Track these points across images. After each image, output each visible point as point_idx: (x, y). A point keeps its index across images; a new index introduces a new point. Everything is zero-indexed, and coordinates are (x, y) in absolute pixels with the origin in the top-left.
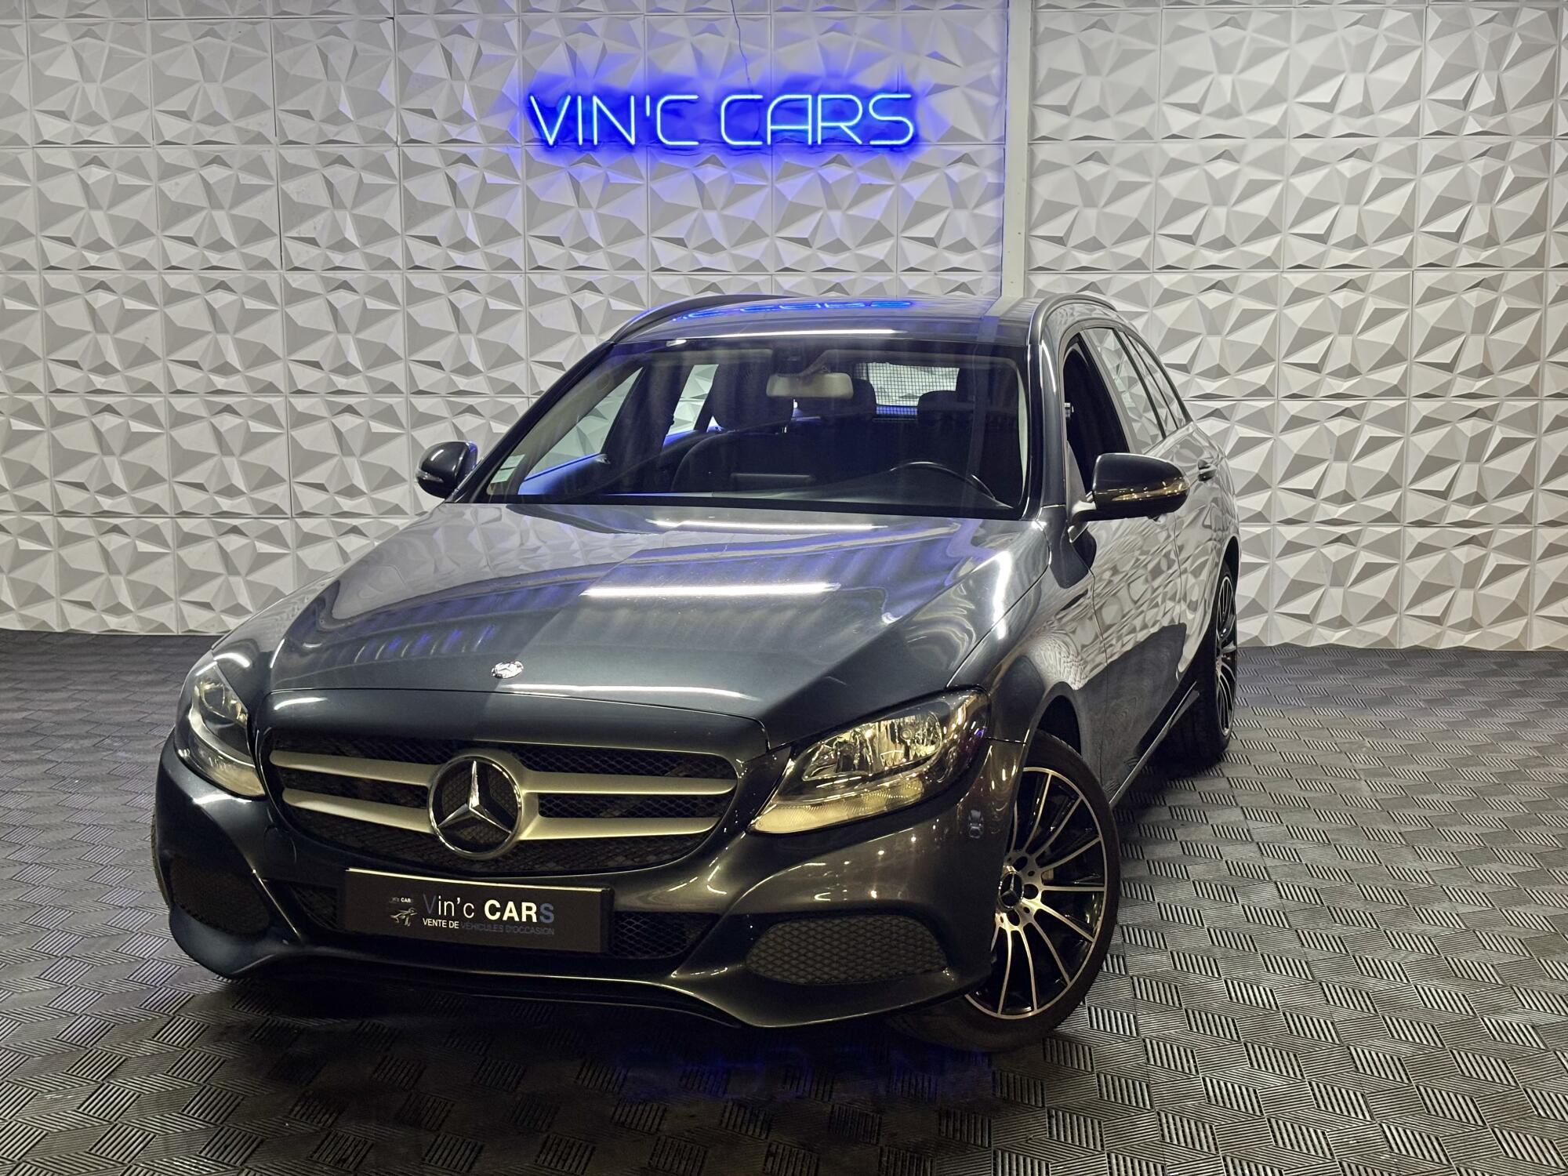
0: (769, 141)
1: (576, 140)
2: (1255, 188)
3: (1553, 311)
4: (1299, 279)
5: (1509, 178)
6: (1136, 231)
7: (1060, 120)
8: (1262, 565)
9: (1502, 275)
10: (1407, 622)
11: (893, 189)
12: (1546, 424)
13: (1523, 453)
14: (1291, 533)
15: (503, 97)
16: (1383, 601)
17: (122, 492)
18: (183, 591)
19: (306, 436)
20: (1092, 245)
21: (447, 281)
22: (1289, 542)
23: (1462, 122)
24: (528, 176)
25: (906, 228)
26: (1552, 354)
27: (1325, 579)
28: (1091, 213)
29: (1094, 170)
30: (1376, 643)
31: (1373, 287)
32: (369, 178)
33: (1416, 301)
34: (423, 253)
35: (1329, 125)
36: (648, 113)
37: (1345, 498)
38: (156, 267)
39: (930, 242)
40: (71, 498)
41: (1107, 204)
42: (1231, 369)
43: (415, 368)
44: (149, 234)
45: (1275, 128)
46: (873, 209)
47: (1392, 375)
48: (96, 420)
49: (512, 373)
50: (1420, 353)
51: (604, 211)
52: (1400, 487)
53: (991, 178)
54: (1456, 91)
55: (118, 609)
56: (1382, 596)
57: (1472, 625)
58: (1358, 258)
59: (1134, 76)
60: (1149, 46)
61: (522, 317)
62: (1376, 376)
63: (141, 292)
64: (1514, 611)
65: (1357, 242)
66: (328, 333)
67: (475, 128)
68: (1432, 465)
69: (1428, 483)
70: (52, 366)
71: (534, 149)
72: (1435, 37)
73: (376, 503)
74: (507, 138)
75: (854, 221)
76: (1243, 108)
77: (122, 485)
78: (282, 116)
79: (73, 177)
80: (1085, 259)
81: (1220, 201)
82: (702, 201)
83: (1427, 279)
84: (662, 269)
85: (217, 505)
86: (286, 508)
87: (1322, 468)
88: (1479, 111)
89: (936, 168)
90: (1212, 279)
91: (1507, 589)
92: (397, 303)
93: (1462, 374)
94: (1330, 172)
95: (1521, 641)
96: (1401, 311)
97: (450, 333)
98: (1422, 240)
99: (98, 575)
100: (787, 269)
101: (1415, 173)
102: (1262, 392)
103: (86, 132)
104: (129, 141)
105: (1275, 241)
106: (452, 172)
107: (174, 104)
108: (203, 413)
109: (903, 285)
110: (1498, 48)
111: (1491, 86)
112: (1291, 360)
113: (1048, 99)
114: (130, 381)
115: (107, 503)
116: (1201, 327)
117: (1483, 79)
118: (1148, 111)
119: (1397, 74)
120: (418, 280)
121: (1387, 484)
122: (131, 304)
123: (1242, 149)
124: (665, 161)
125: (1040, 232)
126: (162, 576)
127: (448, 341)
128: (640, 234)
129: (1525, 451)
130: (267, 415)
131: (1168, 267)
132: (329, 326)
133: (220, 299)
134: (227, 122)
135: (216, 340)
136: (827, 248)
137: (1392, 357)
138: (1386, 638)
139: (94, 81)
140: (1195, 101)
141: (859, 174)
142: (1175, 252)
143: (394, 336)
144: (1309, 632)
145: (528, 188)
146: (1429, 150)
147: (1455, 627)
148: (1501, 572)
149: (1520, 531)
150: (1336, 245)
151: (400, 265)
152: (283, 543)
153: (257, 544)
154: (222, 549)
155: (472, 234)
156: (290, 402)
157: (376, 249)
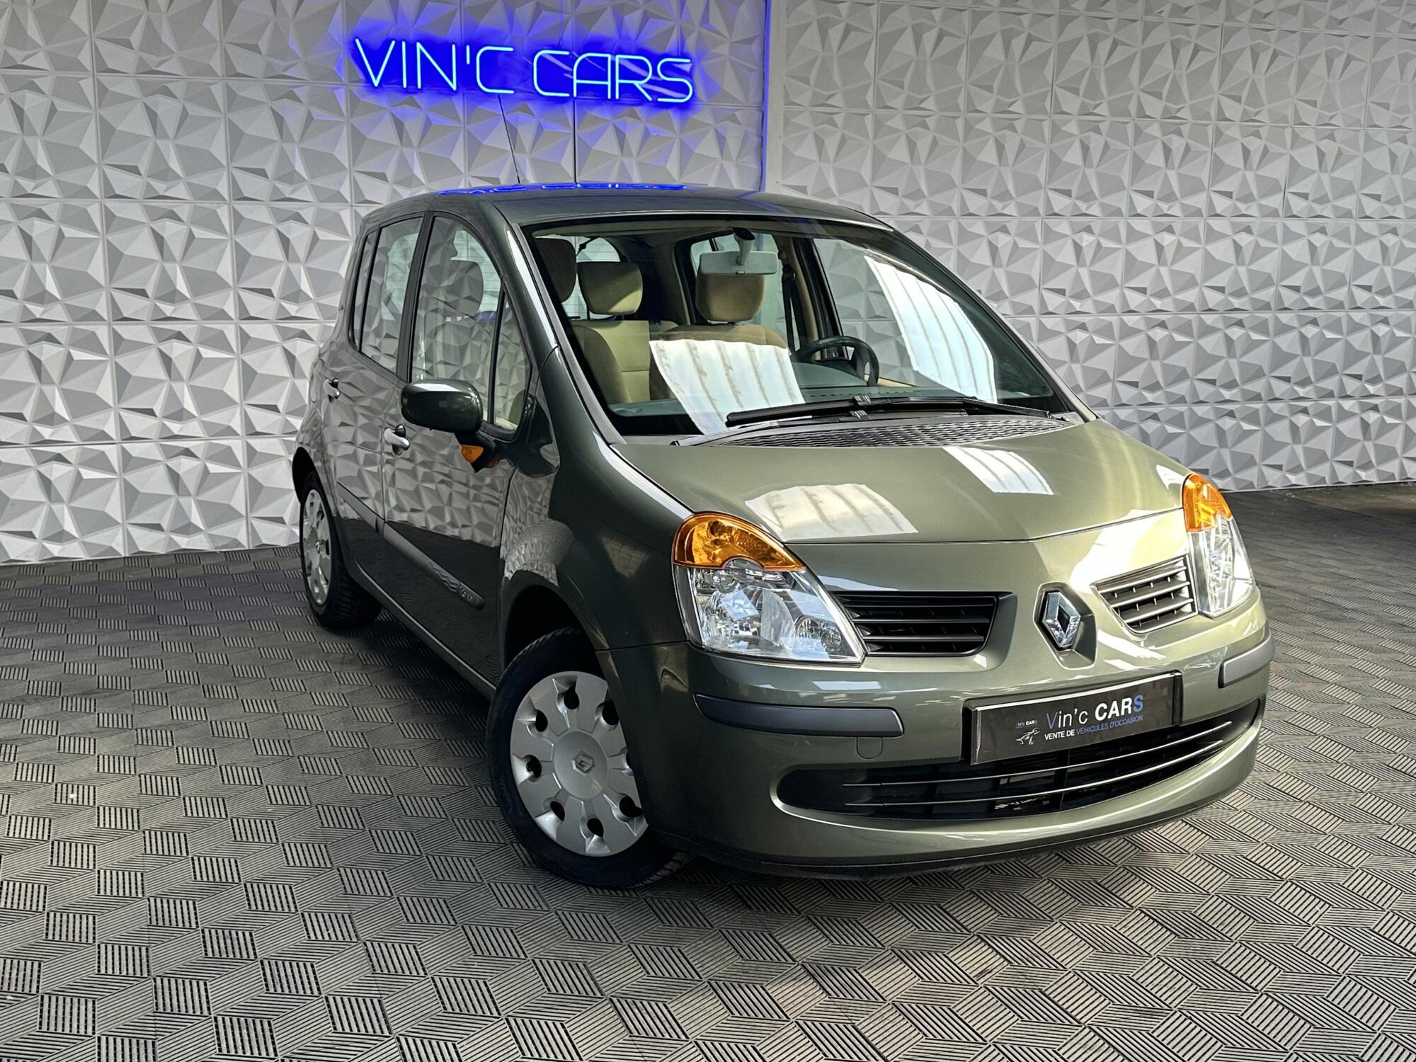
0: (575, 95)
1: (402, 84)
4: (969, 224)
6: (858, 182)
15: (328, 35)
21: (275, 212)
24: (353, 114)
25: (685, 174)
28: (826, 167)
29: (827, 131)
31: (1018, 230)
32: (194, 110)
34: (250, 185)
36: (468, 62)
41: (837, 158)
43: (245, 295)
47: (1027, 298)
51: (425, 149)
58: (1006, 208)
65: (1007, 195)
66: (152, 262)
67: (300, 64)
71: (358, 88)
73: (206, 425)
74: (331, 76)
76: (931, 87)
78: (100, 43)
81: (915, 159)
82: (511, 144)
85: (36, 432)
89: (709, 125)
90: (911, 224)
92: (225, 232)
93: (1071, 296)
96: (1035, 249)
97: (278, 262)
101: (1044, 143)
105: (952, 193)
106: (277, 106)
108: (18, 340)
120: (247, 210)
123: (933, 118)
124: (483, 108)
125: (790, 181)
127: (277, 269)
128: (458, 172)
129: (1110, 353)
130: (89, 343)
132: (155, 255)
133: (36, 227)
134: (37, 46)
137: (1029, 284)
140: (900, 78)
141: (649, 126)
142: (885, 200)
143: (223, 264)
145: (353, 126)
151: (225, 195)
152: (107, 467)
153: (82, 471)
154: (42, 476)
155: (300, 168)
156: (114, 330)
157: (202, 180)
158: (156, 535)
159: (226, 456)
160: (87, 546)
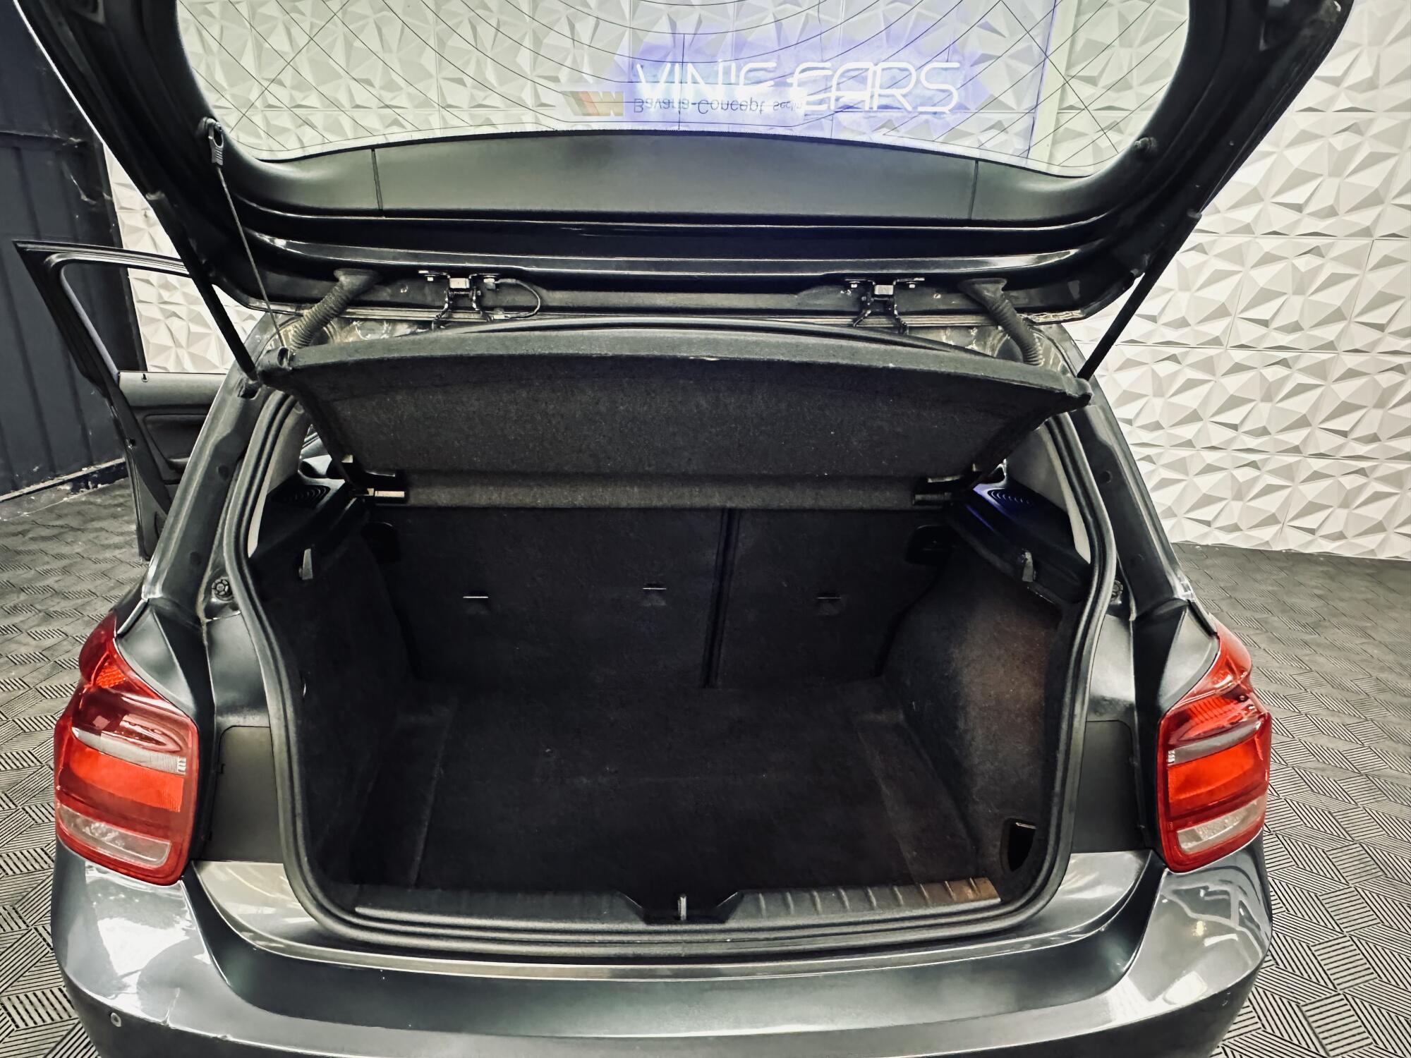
0: (832, 107)
7: (1086, 91)
8: (1184, 480)
10: (1287, 530)
14: (1211, 457)
16: (1273, 514)
22: (1208, 464)
27: (1228, 494)
30: (1256, 545)
33: (1370, 265)
35: (1331, 100)
36: (733, 80)
37: (1262, 432)
42: (1193, 321)
50: (1362, 313)
52: (1311, 425)
53: (1018, 145)
56: (1274, 510)
57: (1340, 536)
62: (1318, 332)
64: (1378, 527)
68: (1345, 408)
69: (1336, 424)
78: (443, 83)
79: (293, 136)
83: (1385, 248)
87: (1249, 406)
91: (1376, 511)
94: (1323, 145)
98: (1390, 212)
102: (1215, 342)
103: (298, 97)
107: (361, 72)
112: (1246, 315)
113: (1079, 71)
116: (1174, 286)
121: (1303, 422)
134: (400, 89)
138: (1267, 542)
144: (1208, 533)
147: (1325, 537)
148: (1375, 498)
149: (1403, 466)
150: (1312, 214)
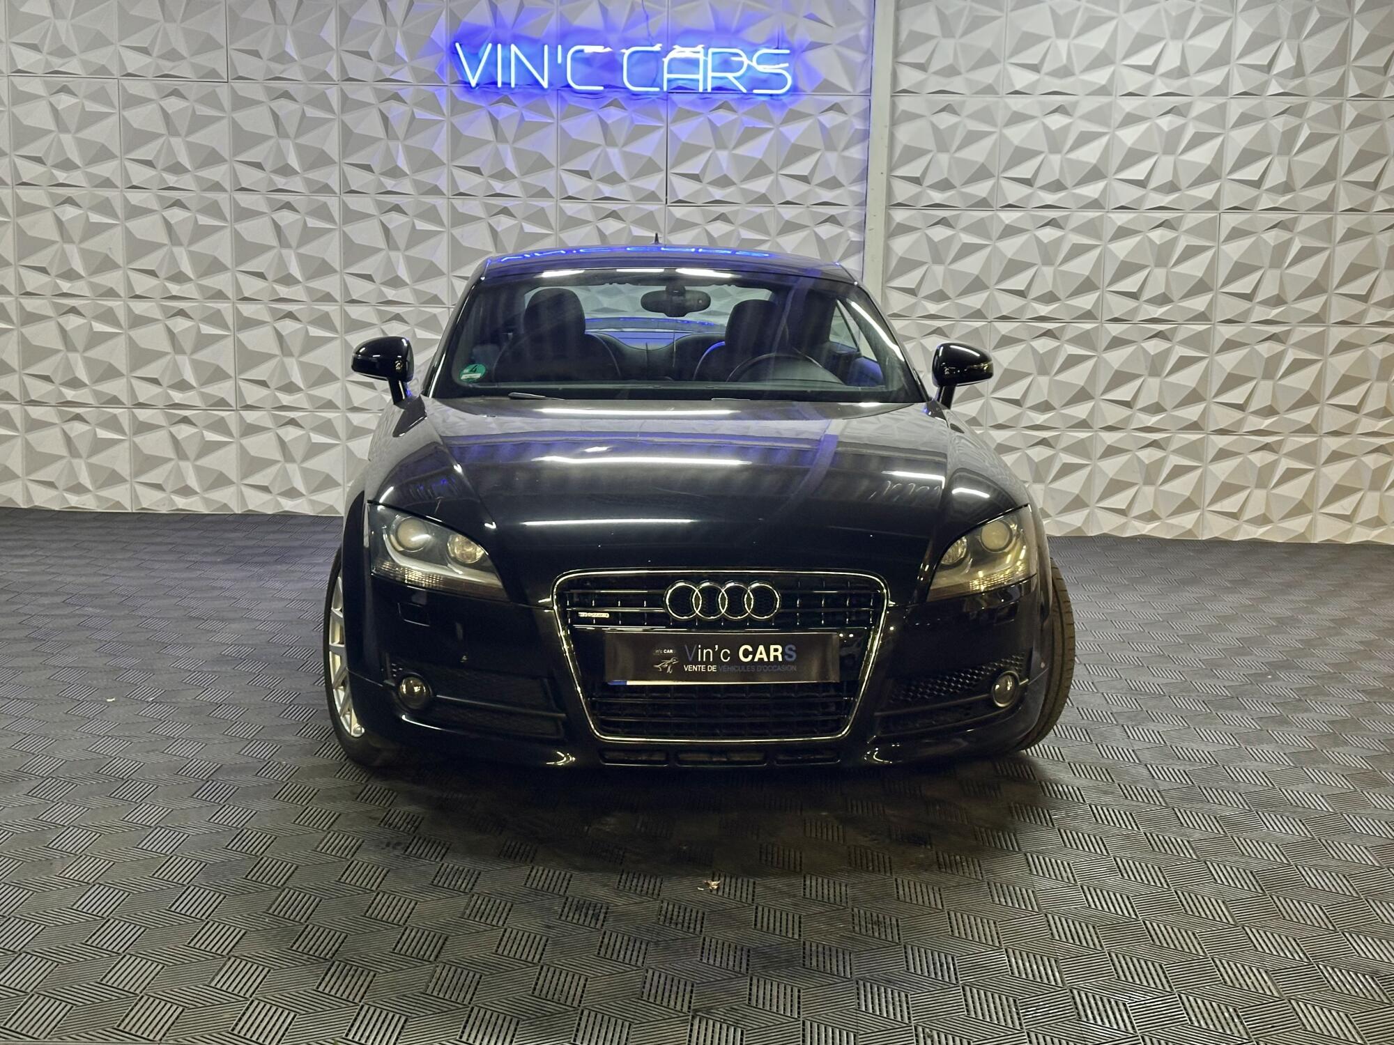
2: (1085, 139)
3: (1340, 249)
4: (1122, 218)
5: (1305, 133)
6: (982, 173)
7: (917, 76)
8: (1087, 465)
9: (1296, 219)
10: (1209, 516)
11: (772, 133)
12: (1331, 349)
13: (1310, 373)
14: (1110, 438)
15: (432, 41)
16: (1189, 498)
17: (85, 385)
18: (138, 472)
19: (252, 338)
20: (945, 185)
21: (379, 204)
22: (1109, 446)
23: (1266, 84)
24: (454, 112)
25: (784, 166)
26: (1339, 285)
27: (1137, 478)
28: (944, 158)
29: (946, 120)
30: (1178, 536)
31: (1185, 226)
32: (312, 112)
33: (1222, 239)
34: (358, 179)
35: (1149, 86)
37: (1156, 408)
38: (119, 185)
39: (804, 179)
40: (38, 389)
41: (959, 148)
42: (1061, 295)
43: (349, 280)
44: (111, 156)
45: (1103, 87)
46: (755, 149)
47: (1199, 303)
48: (62, 320)
49: (436, 286)
50: (1223, 286)
51: (519, 145)
52: (1204, 400)
53: (859, 125)
54: (1261, 57)
55: (78, 489)
56: (1188, 494)
57: (1263, 520)
58: (1174, 200)
59: (983, 39)
60: (996, 13)
61: (445, 237)
62: (1187, 304)
63: (105, 207)
64: (1300, 509)
65: (1171, 187)
66: (270, 248)
67: (406, 68)
68: (1233, 381)
69: (1230, 397)
70: (22, 271)
71: (457, 89)
72: (1244, 10)
73: (311, 398)
74: (435, 78)
75: (738, 160)
76: (1077, 70)
77: (85, 379)
78: (234, 54)
79: (44, 102)
80: (938, 197)
81: (1055, 148)
82: (605, 139)
83: (1231, 220)
84: (570, 198)
85: (169, 397)
86: (232, 402)
87: (1138, 382)
88: (1282, 75)
89: (810, 115)
90: (1048, 217)
91: (1295, 490)
92: (334, 222)
93: (1260, 303)
94: (1150, 126)
95: (1308, 536)
96: (1209, 248)
97: (379, 250)
98: (1229, 188)
99: (62, 457)
100: (680, 201)
101: (1224, 128)
102: (1088, 315)
103: (57, 63)
104: (95, 72)
105: (1100, 185)
106: (383, 107)
107: (136, 40)
108: (157, 314)
109: (780, 216)
110: (1299, 20)
111: (1291, 52)
112: (1115, 288)
113: (907, 58)
114: (93, 286)
115: (70, 394)
116: (1037, 259)
117: (1285, 49)
118: (995, 69)
119: (1211, 41)
120: (354, 202)
121: (1194, 397)
122: (95, 218)
123: (1075, 104)
124: (574, 104)
125: (901, 172)
126: (119, 459)
127: (379, 257)
128: (551, 166)
129: (1315, 369)
130: (215, 319)
131: (1010, 206)
132: (274, 242)
133: (176, 215)
134: (183, 58)
135: (172, 253)
136: (716, 183)
137: (1201, 287)
138: (1190, 530)
139: (63, 17)
140: (1036, 62)
141: (745, 118)
142: (1015, 193)
143: (331, 251)
144: (1125, 524)
145: (453, 126)
146: (1236, 108)
147: (1249, 521)
148: (1290, 475)
149: (1308, 440)
150: (1156, 189)
151: (337, 189)
152: (228, 432)
153: (205, 433)
154: (173, 437)
155: (402, 163)
156: (237, 308)
157: (315, 175)
158: (265, 497)
159: (326, 428)
160: (207, 501)
